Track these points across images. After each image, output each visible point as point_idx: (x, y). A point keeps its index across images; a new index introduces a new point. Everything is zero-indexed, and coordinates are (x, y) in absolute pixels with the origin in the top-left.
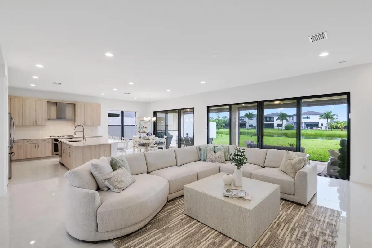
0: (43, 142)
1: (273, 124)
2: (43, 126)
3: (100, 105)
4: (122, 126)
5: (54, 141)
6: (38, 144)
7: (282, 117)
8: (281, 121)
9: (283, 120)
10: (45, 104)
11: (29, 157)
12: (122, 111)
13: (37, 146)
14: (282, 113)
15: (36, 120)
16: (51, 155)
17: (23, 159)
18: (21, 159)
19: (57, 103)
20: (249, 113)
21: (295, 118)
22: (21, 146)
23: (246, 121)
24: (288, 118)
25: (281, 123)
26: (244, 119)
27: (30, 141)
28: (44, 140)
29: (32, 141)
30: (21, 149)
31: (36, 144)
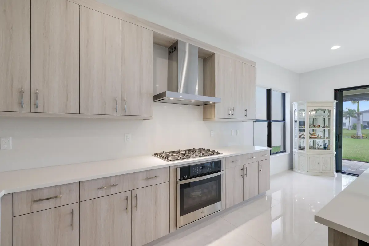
4: (269, 121)
6: (134, 193)
12: (268, 90)
13: (131, 202)
16: (173, 230)
22: (73, 210)
27: (107, 184)
29: (114, 185)
30: (72, 229)
31: (128, 194)
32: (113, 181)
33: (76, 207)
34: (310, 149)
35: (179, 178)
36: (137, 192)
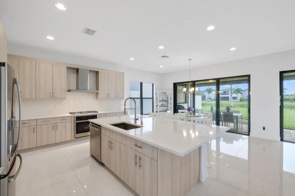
0: (63, 121)
1: (228, 97)
2: (62, 99)
3: (123, 74)
4: (141, 98)
5: (77, 119)
6: (56, 124)
7: (238, 91)
8: (236, 94)
9: (238, 94)
10: (64, 71)
11: (45, 143)
12: (141, 83)
13: (55, 127)
14: (238, 88)
15: (53, 92)
16: (73, 139)
17: (37, 147)
18: (35, 147)
19: (77, 70)
20: (209, 88)
21: (247, 92)
22: (34, 128)
23: (205, 95)
24: (243, 92)
25: (236, 96)
26: (203, 93)
27: (46, 120)
28: (63, 119)
29: (48, 121)
30: (34, 133)
31: (54, 124)
32: (48, 120)
33: (35, 127)
34: (160, 112)
35: (75, 120)
36: (57, 124)
